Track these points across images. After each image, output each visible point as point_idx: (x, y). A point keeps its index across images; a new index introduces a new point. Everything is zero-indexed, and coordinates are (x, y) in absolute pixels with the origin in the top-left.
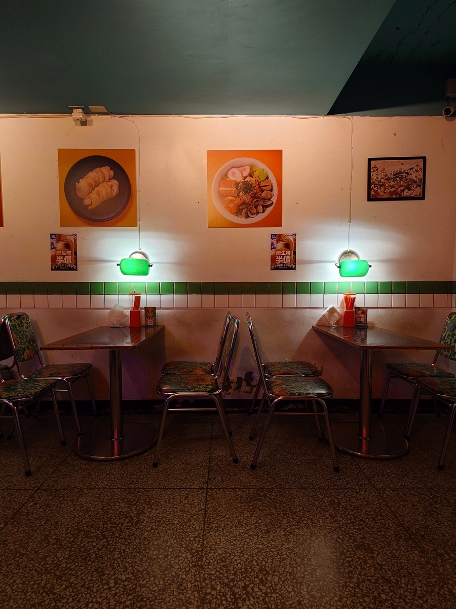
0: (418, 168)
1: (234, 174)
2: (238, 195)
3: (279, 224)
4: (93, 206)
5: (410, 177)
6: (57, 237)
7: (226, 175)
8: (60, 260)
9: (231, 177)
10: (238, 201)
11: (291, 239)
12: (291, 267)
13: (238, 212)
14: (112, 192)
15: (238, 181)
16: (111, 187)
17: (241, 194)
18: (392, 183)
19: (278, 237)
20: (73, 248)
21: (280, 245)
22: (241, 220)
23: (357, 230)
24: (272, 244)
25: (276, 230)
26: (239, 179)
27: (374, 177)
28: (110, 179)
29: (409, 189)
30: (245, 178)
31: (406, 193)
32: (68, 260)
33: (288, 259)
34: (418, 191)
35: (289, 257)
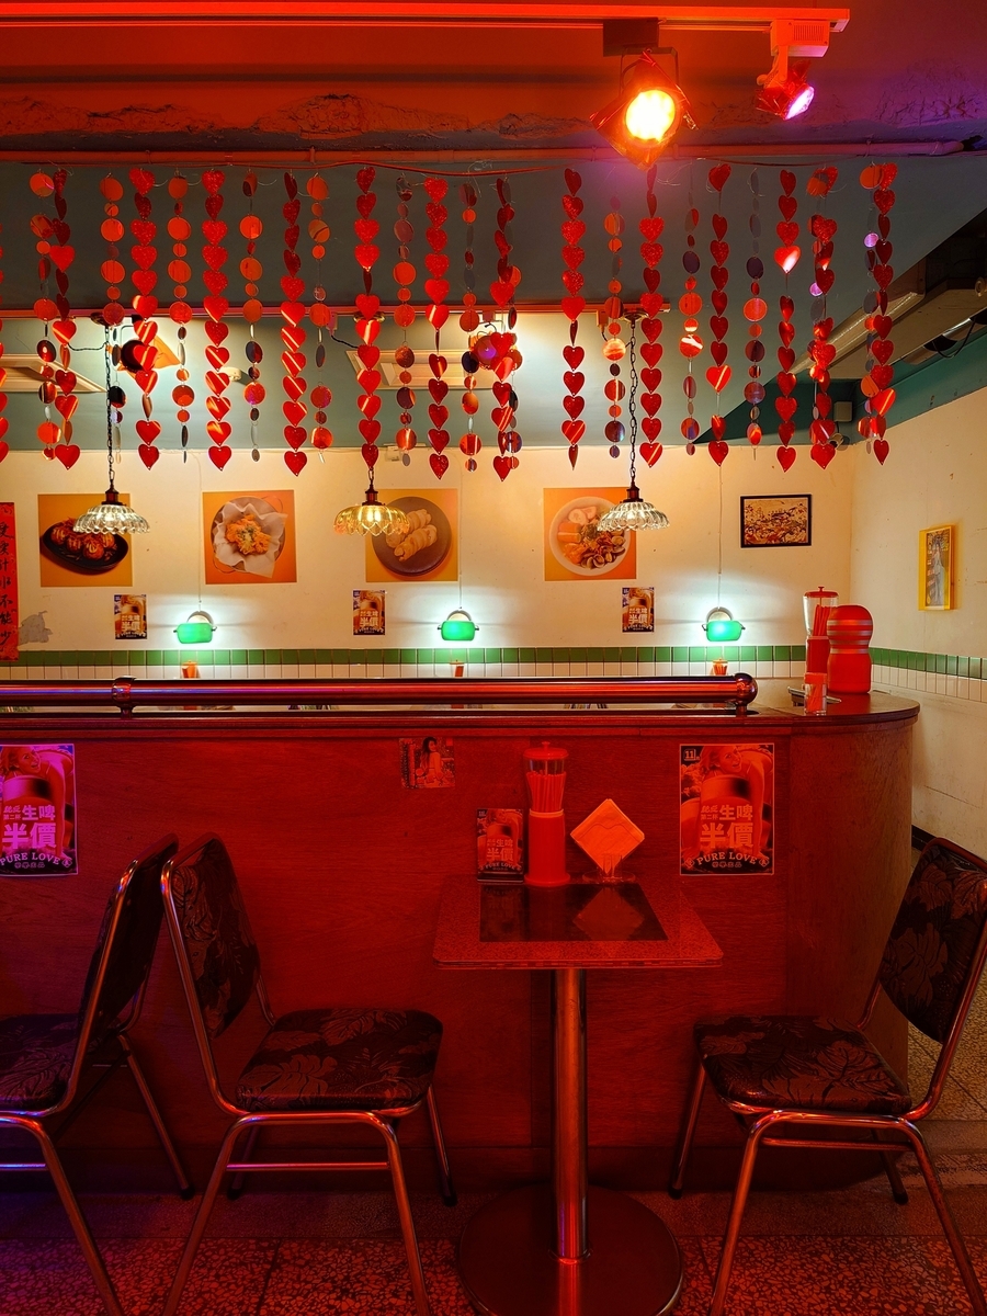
0: (801, 508)
1: (576, 516)
2: (582, 541)
3: (633, 576)
4: (406, 557)
5: (792, 518)
6: (362, 595)
7: (567, 517)
8: (364, 623)
9: (573, 519)
10: (582, 548)
11: (648, 593)
12: (647, 629)
13: (582, 561)
14: (428, 540)
15: (582, 524)
16: (428, 533)
17: (585, 539)
18: (771, 526)
19: (632, 592)
20: (380, 608)
21: (634, 601)
22: (586, 571)
23: (728, 581)
24: (624, 600)
25: (629, 583)
26: (583, 522)
27: (748, 519)
28: (426, 524)
29: (792, 533)
30: (590, 520)
31: (788, 538)
32: (374, 623)
33: (644, 619)
34: (803, 536)
35: (645, 616)
